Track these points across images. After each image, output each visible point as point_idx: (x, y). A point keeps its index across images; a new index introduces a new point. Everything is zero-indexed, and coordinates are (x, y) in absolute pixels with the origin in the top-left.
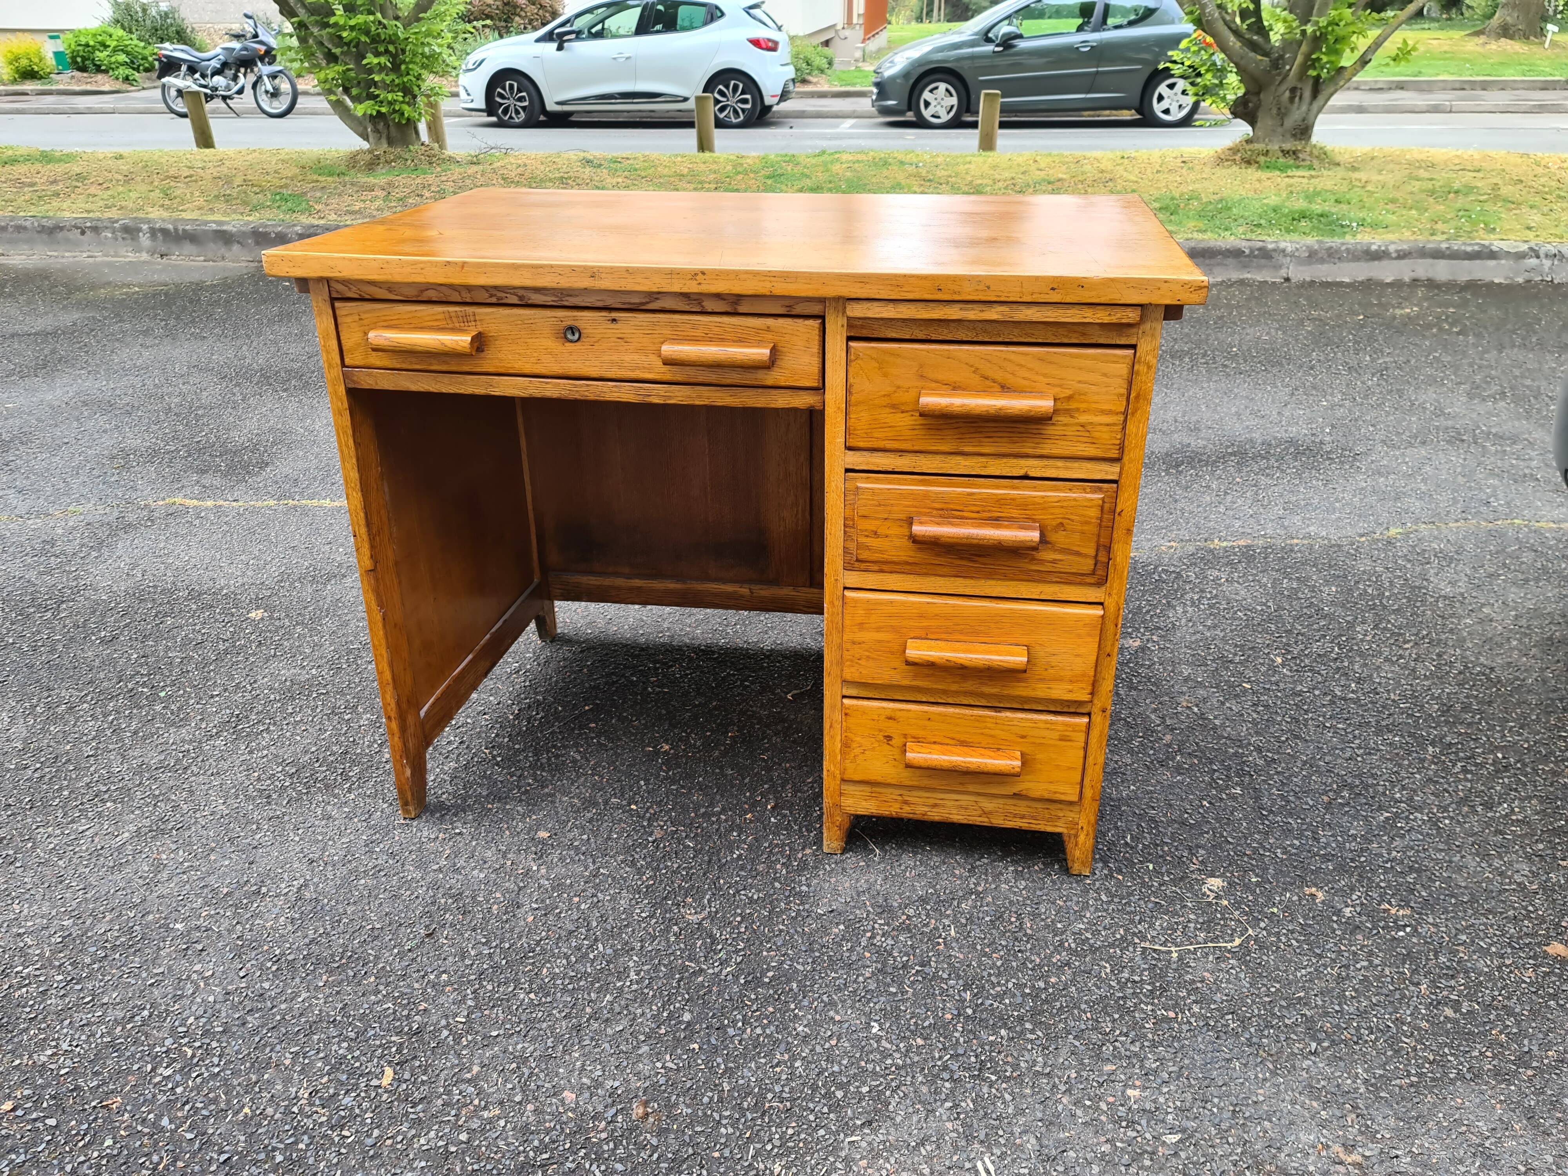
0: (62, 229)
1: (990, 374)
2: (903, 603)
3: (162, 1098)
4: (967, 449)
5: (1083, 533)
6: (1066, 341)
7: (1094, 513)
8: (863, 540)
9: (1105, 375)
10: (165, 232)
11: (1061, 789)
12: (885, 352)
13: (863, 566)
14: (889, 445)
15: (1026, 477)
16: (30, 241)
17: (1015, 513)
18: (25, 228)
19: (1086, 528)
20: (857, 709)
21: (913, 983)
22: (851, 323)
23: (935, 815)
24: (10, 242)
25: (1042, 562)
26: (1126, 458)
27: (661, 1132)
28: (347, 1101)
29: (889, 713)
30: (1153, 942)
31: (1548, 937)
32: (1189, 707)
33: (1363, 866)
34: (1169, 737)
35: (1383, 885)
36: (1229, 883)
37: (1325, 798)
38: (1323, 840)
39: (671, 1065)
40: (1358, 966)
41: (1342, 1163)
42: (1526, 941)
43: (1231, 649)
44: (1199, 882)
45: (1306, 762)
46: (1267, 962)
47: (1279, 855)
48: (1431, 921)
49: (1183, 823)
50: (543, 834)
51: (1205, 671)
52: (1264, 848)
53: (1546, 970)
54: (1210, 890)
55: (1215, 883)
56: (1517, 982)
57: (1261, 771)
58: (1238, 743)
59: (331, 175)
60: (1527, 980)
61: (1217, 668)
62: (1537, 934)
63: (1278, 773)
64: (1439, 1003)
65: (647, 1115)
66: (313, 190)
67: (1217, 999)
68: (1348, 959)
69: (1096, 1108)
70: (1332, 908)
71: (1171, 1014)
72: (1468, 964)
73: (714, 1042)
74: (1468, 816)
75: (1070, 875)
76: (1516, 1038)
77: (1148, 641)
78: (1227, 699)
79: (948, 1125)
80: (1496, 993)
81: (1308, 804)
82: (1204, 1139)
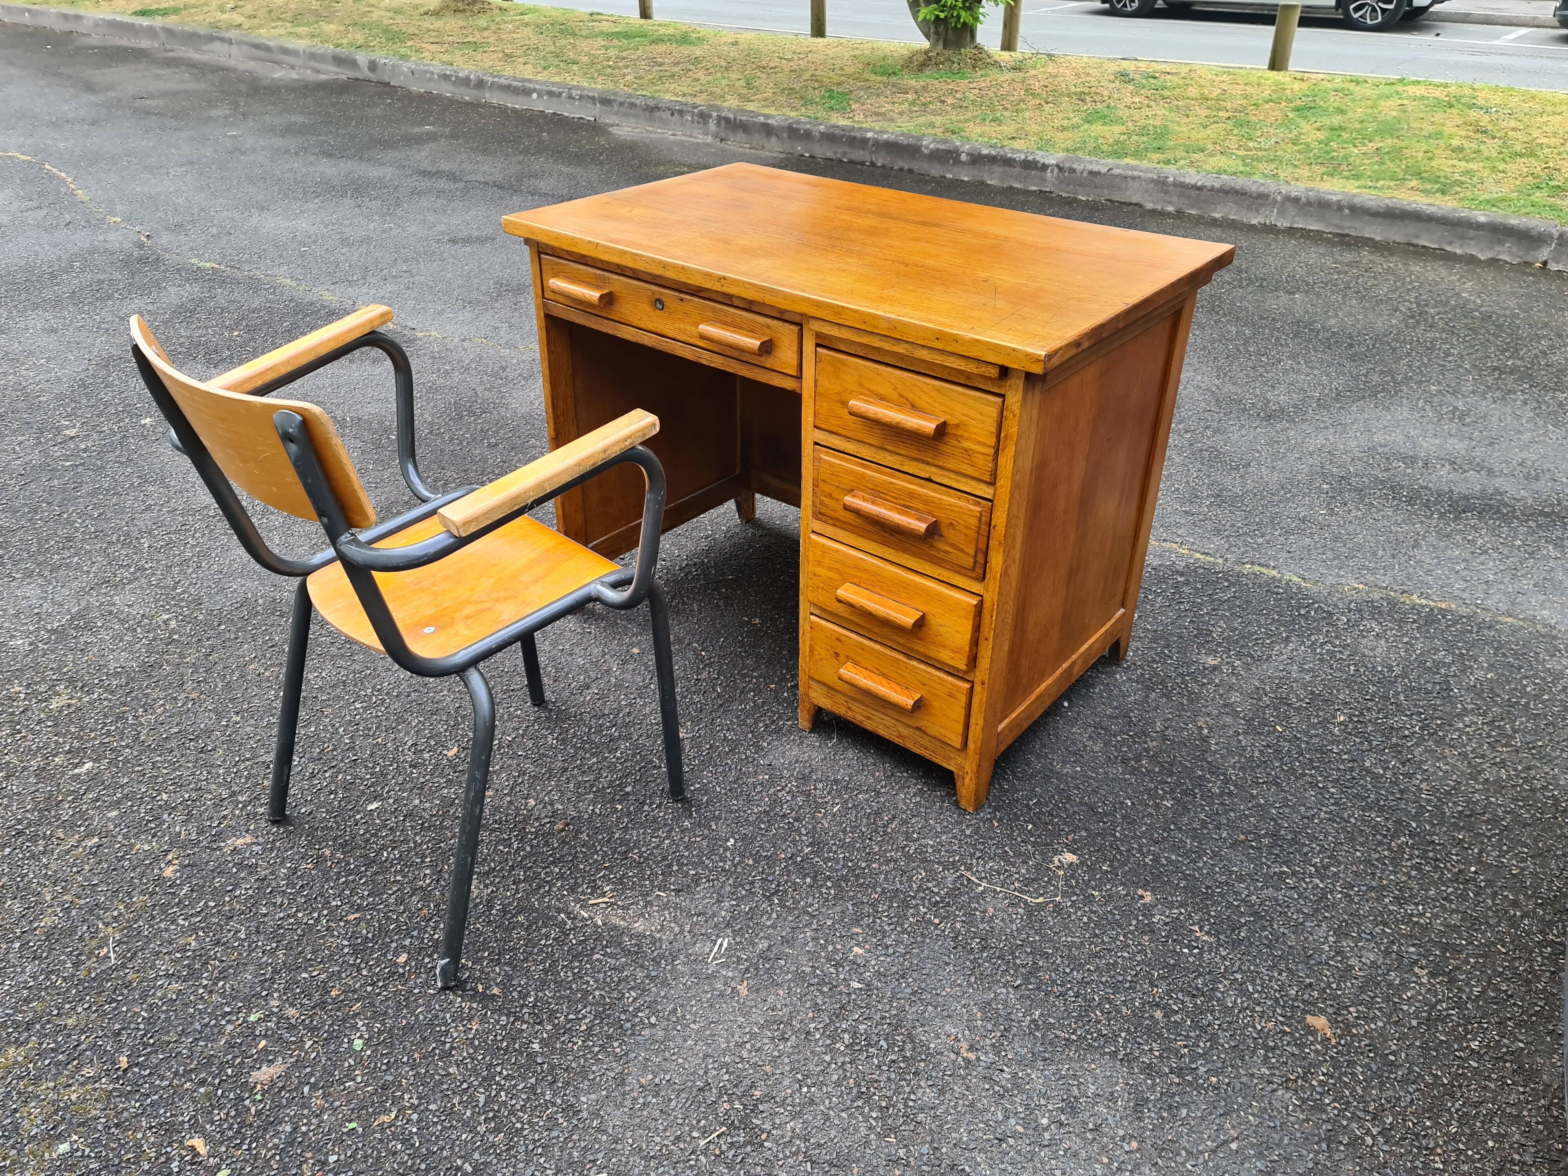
0: (659, 109)
1: (904, 393)
2: (845, 554)
3: (348, 718)
4: (889, 447)
5: (966, 535)
6: (956, 380)
7: (974, 522)
8: (823, 498)
9: (981, 413)
10: (727, 119)
11: (949, 735)
12: (839, 360)
13: (824, 518)
14: (840, 431)
15: (929, 480)
16: (636, 116)
17: (921, 506)
18: (635, 105)
19: (968, 532)
20: (818, 625)
21: (780, 828)
22: (818, 335)
23: (869, 725)
24: (626, 115)
25: (938, 550)
26: (998, 484)
27: (564, 842)
28: (426, 756)
29: (837, 635)
30: (973, 874)
31: (1322, 1011)
32: (1201, 728)
33: (1212, 895)
34: (1154, 743)
35: (1213, 913)
36: (1081, 863)
37: (1242, 837)
38: (1201, 864)
39: (597, 811)
40: (1119, 954)
41: (958, 1054)
42: (1296, 1004)
43: (1302, 693)
44: (1056, 852)
45: (1260, 805)
46: (1048, 921)
47: (1147, 860)
48: (1224, 953)
49: (1092, 808)
50: (636, 650)
51: (1252, 705)
52: (1140, 851)
53: (1288, 1030)
54: (1059, 861)
55: (1069, 858)
56: (1247, 1025)
57: (1209, 797)
58: (1214, 770)
59: (883, 74)
60: (1259, 1028)
61: (1268, 706)
62: (1313, 1004)
63: (1222, 804)
64: (1157, 1005)
65: (563, 830)
66: (859, 89)
67: (981, 926)
68: (1117, 947)
69: (823, 947)
70: (1148, 911)
71: (937, 921)
72: (1219, 995)
73: (632, 808)
74: (1367, 901)
75: (959, 808)
76: (1194, 1058)
77: (1228, 663)
78: (1246, 733)
79: (723, 913)
80: (1217, 1022)
81: (1220, 835)
82: (877, 996)
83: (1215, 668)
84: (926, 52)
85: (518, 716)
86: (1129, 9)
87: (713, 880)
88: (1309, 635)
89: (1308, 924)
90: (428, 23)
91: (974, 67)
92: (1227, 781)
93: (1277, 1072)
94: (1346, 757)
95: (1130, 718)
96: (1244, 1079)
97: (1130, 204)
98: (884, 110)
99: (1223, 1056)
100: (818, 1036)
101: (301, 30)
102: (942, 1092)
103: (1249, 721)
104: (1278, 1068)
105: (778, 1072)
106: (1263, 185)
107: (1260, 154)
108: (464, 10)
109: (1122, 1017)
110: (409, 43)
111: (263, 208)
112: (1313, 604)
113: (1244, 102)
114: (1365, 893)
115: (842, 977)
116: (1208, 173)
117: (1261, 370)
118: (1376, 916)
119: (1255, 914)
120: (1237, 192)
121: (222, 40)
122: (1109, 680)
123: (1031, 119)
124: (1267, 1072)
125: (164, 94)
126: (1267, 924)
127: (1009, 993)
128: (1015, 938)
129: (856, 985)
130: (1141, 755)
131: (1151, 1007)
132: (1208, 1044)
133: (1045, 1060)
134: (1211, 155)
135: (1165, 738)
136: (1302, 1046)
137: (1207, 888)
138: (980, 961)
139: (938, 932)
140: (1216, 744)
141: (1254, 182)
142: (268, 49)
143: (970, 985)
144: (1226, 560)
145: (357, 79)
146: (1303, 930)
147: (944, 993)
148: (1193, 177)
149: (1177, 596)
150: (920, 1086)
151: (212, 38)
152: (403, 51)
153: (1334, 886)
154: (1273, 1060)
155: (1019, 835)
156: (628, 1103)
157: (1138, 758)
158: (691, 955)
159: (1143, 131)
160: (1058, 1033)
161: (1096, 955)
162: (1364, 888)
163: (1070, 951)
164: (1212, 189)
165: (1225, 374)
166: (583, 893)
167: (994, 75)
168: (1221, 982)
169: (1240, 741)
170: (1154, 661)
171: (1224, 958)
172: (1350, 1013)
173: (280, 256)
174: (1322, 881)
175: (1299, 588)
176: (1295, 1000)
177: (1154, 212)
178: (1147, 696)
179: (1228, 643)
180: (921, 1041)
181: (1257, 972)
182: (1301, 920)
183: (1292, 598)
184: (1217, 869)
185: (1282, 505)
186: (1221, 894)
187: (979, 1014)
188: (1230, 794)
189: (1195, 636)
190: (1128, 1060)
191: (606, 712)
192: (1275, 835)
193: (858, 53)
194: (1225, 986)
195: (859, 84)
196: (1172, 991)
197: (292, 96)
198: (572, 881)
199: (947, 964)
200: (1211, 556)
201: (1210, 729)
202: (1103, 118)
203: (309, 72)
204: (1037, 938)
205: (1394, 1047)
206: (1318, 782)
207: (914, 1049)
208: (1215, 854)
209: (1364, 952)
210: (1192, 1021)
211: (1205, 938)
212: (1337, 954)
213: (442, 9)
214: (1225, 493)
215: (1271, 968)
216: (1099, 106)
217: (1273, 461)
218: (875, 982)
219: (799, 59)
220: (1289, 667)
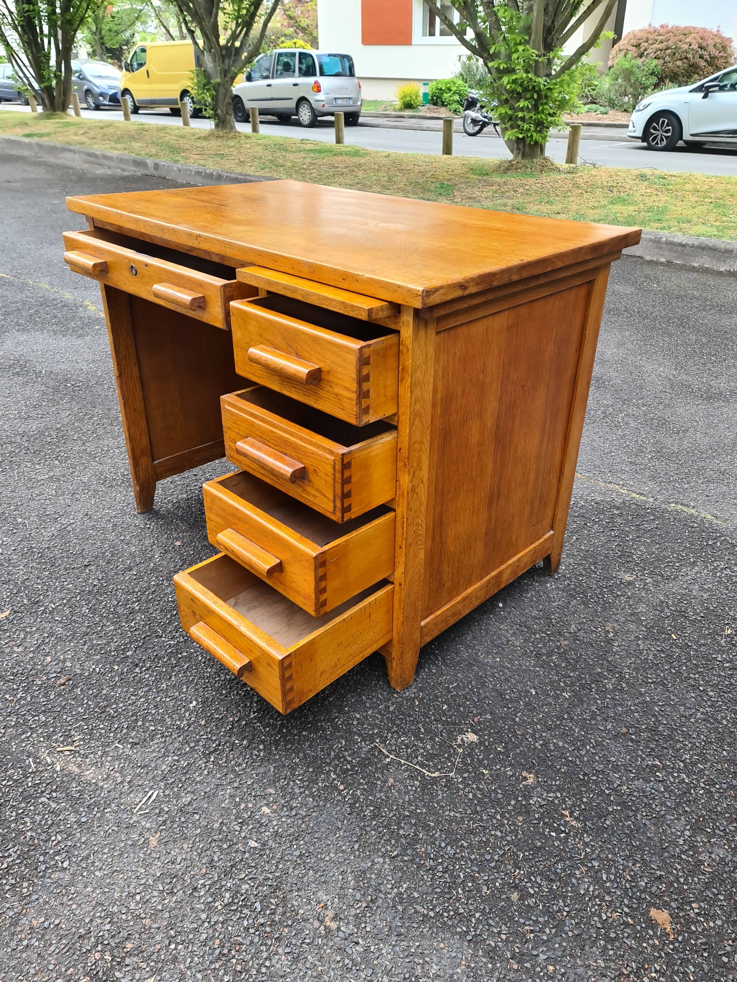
27: (59, 695)
30: (386, 746)
31: (666, 905)
32: (608, 632)
33: (588, 782)
34: (566, 642)
35: (585, 800)
36: (480, 742)
37: (624, 730)
38: (583, 753)
39: (97, 670)
40: (493, 833)
41: (322, 922)
42: (643, 896)
43: (698, 609)
44: (462, 732)
45: (646, 702)
46: (437, 795)
47: (537, 744)
48: (587, 840)
49: (501, 695)
50: (178, 543)
51: (654, 615)
52: (533, 736)
53: (631, 922)
54: (462, 740)
55: (472, 737)
56: (594, 914)
57: (602, 692)
58: (613, 668)
59: (480, 175)
60: (604, 917)
61: (668, 617)
62: (660, 897)
63: (613, 699)
64: (516, 887)
65: (64, 684)
66: (462, 183)
67: (378, 795)
68: (493, 825)
69: (238, 805)
70: (527, 793)
71: (342, 787)
72: (574, 881)
73: (125, 670)
74: (726, 798)
75: (390, 687)
76: (538, 943)
77: (641, 580)
78: (645, 638)
79: (164, 767)
80: (567, 909)
81: (606, 727)
82: (268, 856)
83: (630, 583)
84: (510, 162)
85: (68, 589)
86: (660, 146)
87: (167, 736)
88: (713, 562)
89: (669, 817)
90: (199, 143)
91: (541, 171)
92: (621, 678)
93: (612, 965)
94: (728, 665)
95: (551, 619)
96: (580, 970)
97: (635, 256)
98: (475, 195)
99: (564, 944)
100: (202, 893)
101: (119, 146)
102: (296, 960)
103: (649, 629)
104: (614, 961)
105: (155, 926)
106: (729, 244)
107: (730, 225)
108: (223, 137)
109: (481, 897)
110: (183, 154)
111: (52, 243)
112: (720, 537)
113: (724, 194)
114: (725, 790)
115: (243, 834)
116: (691, 235)
117: (710, 365)
118: (731, 814)
119: (623, 804)
120: (710, 248)
121: (69, 150)
122: (541, 588)
123: (573, 202)
124: (603, 965)
125: (24, 180)
126: (631, 814)
127: (385, 862)
128: (404, 809)
129: (253, 844)
130: (553, 651)
131: (510, 888)
132: (553, 931)
133: (399, 935)
134: (695, 225)
135: (576, 638)
136: (642, 939)
137: (585, 774)
138: (368, 829)
139: (339, 798)
140: (618, 646)
141: (723, 242)
142: (96, 156)
143: (353, 852)
144: (656, 500)
145: (147, 175)
146: (663, 822)
147: (327, 859)
148: (680, 238)
149: (611, 525)
150: (277, 953)
151: (63, 150)
152: (177, 158)
153: (699, 782)
154: (611, 952)
155: (433, 714)
156: (13, 944)
157: (550, 654)
158: (122, 804)
159: (650, 210)
160: (419, 908)
161: (472, 832)
162: (725, 786)
163: (450, 825)
164: (693, 246)
165: (682, 368)
166: (56, 741)
167: (555, 176)
168: (579, 868)
169: (639, 645)
170: (581, 575)
171: (586, 844)
172: (692, 909)
173: (49, 271)
174: (688, 777)
175: (711, 524)
176: (642, 892)
177: (651, 262)
178: (569, 602)
179: (644, 564)
180: (293, 906)
181: (614, 861)
182: (663, 813)
183: (703, 531)
184: (597, 758)
185: (708, 461)
186: (596, 782)
187: (352, 883)
188: (622, 690)
189: (619, 557)
190: (475, 942)
191: (136, 590)
192: (653, 730)
193: (467, 162)
194: (582, 872)
195: (462, 180)
196: (532, 874)
197: (103, 183)
198: (52, 729)
199: (339, 829)
200: (645, 495)
201: (616, 633)
202: (623, 202)
203: (119, 170)
204: (424, 811)
205: (728, 948)
206: (700, 685)
207: (284, 914)
208: (598, 744)
209: (716, 849)
210: (543, 906)
211: (574, 823)
212: (690, 848)
213: (209, 136)
214: (664, 450)
215: (627, 858)
216: (622, 194)
217: (707, 428)
218: (270, 843)
219: (427, 165)
220: (692, 586)
